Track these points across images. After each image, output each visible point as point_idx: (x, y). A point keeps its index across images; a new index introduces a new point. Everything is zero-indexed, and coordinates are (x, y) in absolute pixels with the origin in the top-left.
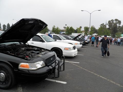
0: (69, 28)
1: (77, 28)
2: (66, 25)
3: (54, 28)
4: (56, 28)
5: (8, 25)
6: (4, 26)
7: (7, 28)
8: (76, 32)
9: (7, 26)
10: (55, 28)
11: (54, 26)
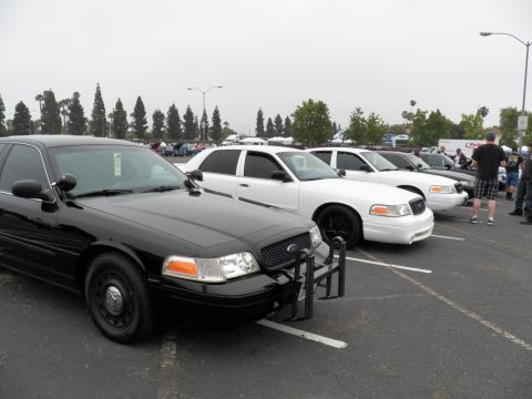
0: (427, 117)
1: (464, 116)
2: (413, 103)
3: (356, 121)
4: (366, 116)
5: (173, 111)
6: (158, 116)
7: (169, 122)
8: (458, 132)
9: (170, 116)
10: (363, 120)
11: (358, 110)
